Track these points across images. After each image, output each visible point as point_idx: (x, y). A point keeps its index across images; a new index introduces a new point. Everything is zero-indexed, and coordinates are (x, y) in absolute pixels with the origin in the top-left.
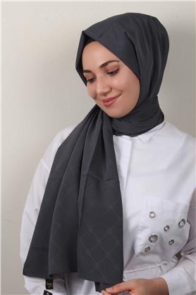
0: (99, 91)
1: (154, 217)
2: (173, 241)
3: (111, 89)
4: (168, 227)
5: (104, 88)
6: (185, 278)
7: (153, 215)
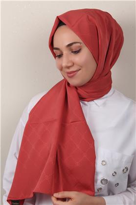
0: (64, 64)
1: (105, 165)
3: (74, 64)
4: (115, 173)
5: (68, 63)
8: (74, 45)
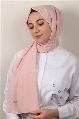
2: (62, 97)
6: (67, 110)
7: (54, 86)
8: (40, 21)
